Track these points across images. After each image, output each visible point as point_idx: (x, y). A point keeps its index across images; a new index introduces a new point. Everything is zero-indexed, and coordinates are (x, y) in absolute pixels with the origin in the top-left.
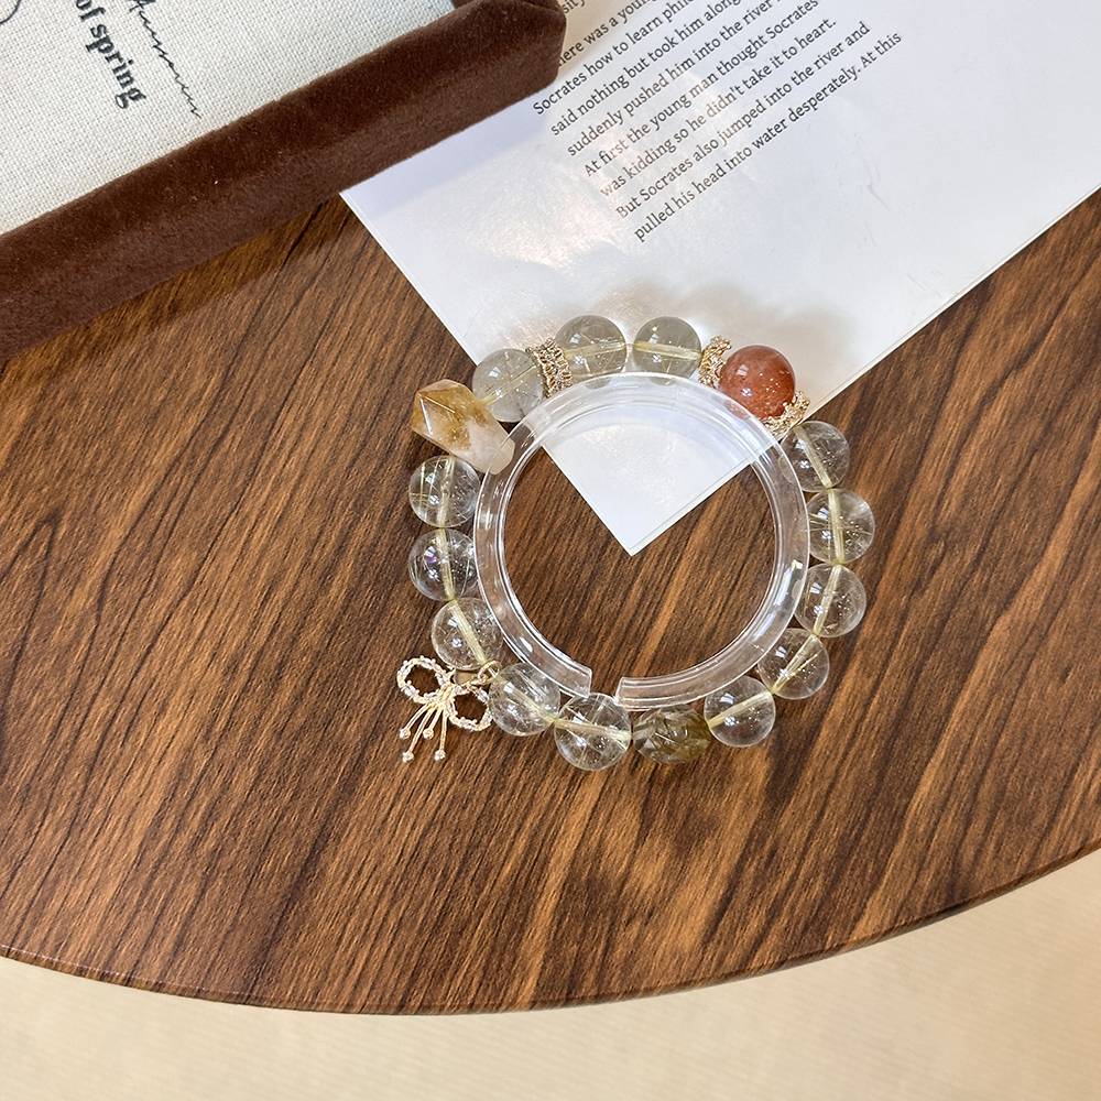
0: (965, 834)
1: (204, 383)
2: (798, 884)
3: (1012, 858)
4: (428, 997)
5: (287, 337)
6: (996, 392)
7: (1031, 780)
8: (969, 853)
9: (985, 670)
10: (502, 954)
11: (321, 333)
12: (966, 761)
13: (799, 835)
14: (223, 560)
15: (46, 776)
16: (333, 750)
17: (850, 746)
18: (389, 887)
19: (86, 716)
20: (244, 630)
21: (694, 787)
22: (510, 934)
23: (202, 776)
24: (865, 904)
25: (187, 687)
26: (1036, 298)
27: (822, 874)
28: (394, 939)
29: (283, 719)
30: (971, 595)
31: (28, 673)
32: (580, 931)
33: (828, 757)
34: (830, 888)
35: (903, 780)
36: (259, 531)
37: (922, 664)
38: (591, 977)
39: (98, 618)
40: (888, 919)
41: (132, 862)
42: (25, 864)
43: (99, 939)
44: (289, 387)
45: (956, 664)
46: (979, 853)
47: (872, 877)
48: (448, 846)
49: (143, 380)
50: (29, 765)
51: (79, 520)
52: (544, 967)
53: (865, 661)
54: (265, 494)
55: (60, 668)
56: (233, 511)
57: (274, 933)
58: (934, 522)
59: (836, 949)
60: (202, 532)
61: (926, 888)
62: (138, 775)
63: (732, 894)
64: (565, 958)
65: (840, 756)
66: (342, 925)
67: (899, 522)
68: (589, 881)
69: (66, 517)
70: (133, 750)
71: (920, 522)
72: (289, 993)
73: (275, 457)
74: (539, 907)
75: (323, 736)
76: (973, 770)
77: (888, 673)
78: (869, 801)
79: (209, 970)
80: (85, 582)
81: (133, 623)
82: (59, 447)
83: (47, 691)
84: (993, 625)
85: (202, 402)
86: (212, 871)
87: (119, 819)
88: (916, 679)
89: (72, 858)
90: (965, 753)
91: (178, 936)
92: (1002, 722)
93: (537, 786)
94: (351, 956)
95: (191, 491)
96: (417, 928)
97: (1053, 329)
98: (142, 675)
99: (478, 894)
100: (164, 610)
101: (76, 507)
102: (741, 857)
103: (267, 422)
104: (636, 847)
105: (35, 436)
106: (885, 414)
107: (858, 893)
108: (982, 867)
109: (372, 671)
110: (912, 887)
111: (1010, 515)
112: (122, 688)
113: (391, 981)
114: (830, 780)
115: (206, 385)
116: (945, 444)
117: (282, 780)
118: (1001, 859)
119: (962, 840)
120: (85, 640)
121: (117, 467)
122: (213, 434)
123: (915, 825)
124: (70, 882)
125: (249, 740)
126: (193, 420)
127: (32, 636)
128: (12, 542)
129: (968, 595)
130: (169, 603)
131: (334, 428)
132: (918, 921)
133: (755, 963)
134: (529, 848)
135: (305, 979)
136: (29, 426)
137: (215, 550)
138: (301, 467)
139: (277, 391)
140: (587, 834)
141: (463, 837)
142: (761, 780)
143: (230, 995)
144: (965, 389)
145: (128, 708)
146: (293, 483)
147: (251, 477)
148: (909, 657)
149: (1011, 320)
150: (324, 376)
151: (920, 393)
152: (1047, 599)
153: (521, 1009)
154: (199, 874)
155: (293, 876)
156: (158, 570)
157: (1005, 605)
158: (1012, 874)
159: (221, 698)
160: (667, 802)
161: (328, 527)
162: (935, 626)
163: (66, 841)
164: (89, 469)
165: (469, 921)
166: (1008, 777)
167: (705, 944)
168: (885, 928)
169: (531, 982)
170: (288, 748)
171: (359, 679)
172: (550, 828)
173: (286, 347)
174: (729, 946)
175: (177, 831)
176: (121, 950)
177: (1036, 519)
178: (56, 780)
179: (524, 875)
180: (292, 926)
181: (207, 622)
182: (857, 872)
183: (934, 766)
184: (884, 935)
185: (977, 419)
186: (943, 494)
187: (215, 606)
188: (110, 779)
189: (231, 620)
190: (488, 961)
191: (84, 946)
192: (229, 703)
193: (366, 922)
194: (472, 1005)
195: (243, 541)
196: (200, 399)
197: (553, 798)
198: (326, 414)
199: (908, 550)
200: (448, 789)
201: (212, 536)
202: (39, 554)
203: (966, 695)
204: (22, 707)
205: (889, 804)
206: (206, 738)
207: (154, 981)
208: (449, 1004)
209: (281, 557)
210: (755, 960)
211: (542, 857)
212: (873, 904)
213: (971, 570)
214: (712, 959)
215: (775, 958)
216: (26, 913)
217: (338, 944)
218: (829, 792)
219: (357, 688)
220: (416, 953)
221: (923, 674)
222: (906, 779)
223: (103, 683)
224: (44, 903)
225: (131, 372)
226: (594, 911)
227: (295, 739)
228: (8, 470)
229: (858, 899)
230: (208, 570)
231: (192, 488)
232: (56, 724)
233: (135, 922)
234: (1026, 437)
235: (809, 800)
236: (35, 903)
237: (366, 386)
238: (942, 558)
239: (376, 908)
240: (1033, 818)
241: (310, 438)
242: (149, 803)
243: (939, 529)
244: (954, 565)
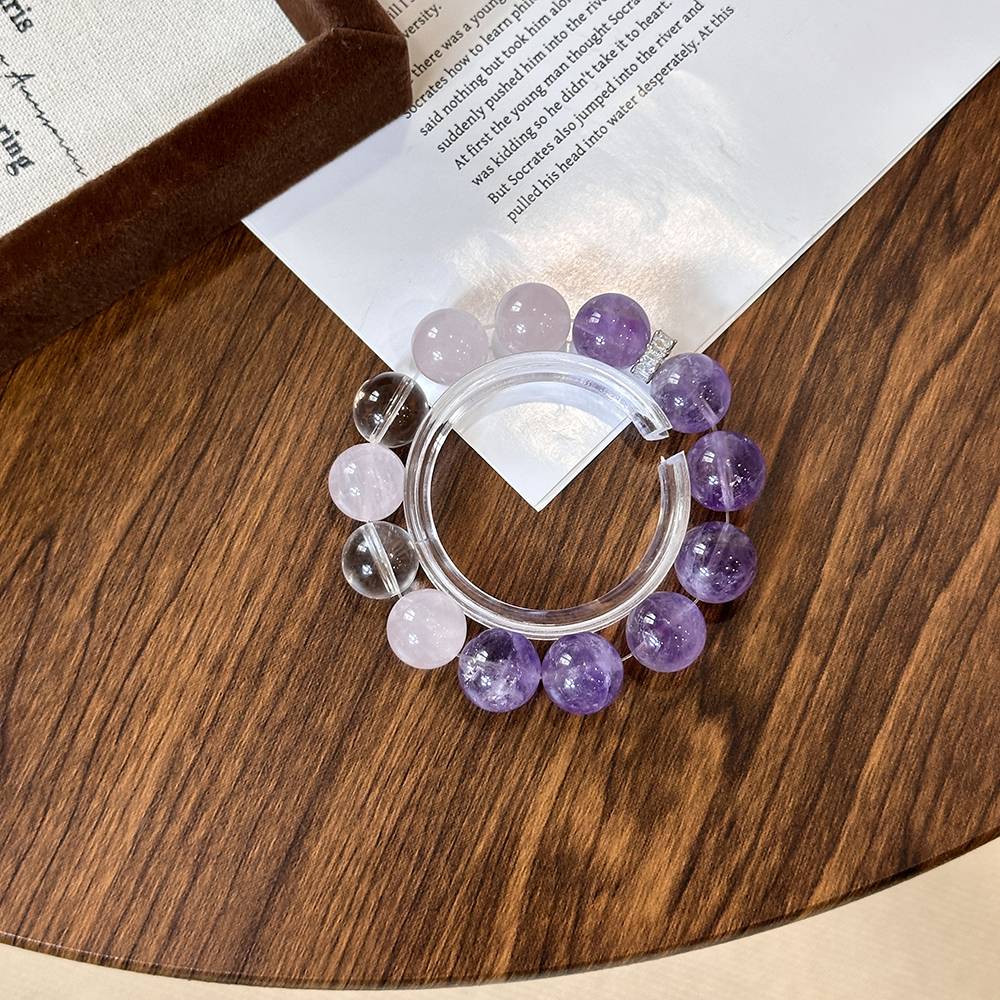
0: (915, 800)
1: (185, 404)
2: (757, 854)
3: (961, 823)
4: (409, 971)
5: (261, 359)
6: (928, 383)
7: (976, 748)
8: (920, 819)
9: (928, 645)
10: (478, 928)
11: (292, 355)
12: (913, 731)
13: (757, 807)
14: (206, 567)
15: (45, 775)
16: (313, 741)
17: (801, 721)
18: (369, 868)
19: (83, 717)
20: (228, 631)
21: (654, 764)
22: (485, 909)
23: (191, 769)
24: (822, 871)
25: (175, 687)
26: (962, 293)
27: (780, 843)
28: (375, 916)
29: (266, 713)
30: (912, 575)
31: (29, 678)
32: (550, 904)
33: (781, 732)
34: (789, 855)
35: (854, 750)
36: (239, 539)
37: (867, 641)
38: (563, 948)
39: (92, 625)
40: (844, 884)
41: (127, 852)
42: (28, 857)
43: (98, 926)
44: (263, 406)
45: (900, 640)
46: (929, 818)
47: (827, 844)
48: (423, 827)
49: (129, 405)
50: (30, 765)
51: (72, 535)
52: (517, 940)
53: (813, 639)
54: (244, 504)
55: (57, 672)
56: (214, 522)
57: (262, 916)
58: (873, 507)
59: (795, 916)
60: (186, 542)
61: (880, 853)
62: (132, 770)
63: (694, 864)
64: (537, 931)
65: (792, 731)
66: (325, 906)
67: (840, 508)
68: (557, 857)
69: (60, 533)
70: (127, 746)
71: (861, 507)
72: (278, 972)
73: (252, 469)
74: (511, 882)
75: (304, 727)
76: (919, 741)
77: (835, 650)
78: (822, 772)
79: (202, 952)
80: (79, 594)
81: (124, 628)
82: (53, 468)
83: (45, 696)
84: (934, 601)
85: (183, 423)
86: (202, 859)
87: (115, 812)
88: (863, 656)
89: (72, 850)
90: (912, 723)
91: (172, 921)
92: (947, 691)
93: (507, 768)
94: (335, 935)
95: (175, 505)
96: (396, 906)
97: (979, 322)
98: (133, 676)
99: (454, 872)
100: (151, 617)
101: (70, 523)
102: (702, 829)
103: (244, 438)
104: (602, 823)
105: (31, 459)
106: (824, 406)
107: (815, 860)
108: (932, 831)
109: (348, 665)
110: (866, 853)
111: (946, 498)
112: (115, 689)
113: (373, 958)
114: (784, 754)
115: (187, 406)
116: (881, 433)
117: (266, 770)
118: (951, 824)
119: (913, 807)
120: (80, 646)
121: (106, 485)
122: (194, 452)
123: (867, 793)
124: (71, 872)
125: (234, 734)
126: (176, 439)
127: (31, 645)
128: (11, 558)
129: (909, 575)
130: (157, 608)
131: (307, 441)
132: (873, 886)
133: (718, 930)
134: (500, 827)
135: (292, 958)
136: (25, 451)
137: (198, 558)
138: (276, 478)
139: (253, 408)
140: (555, 812)
141: (437, 819)
142: (718, 756)
143: (222, 975)
144: (898, 380)
145: (121, 708)
146: (269, 493)
147: (231, 490)
148: (854, 635)
149: (939, 316)
150: (295, 395)
151: (856, 387)
152: (985, 575)
153: (497, 981)
154: (191, 862)
155: (278, 860)
156: (146, 579)
157: (945, 582)
158: (962, 837)
159: (207, 696)
160: (629, 779)
161: (303, 534)
162: (879, 604)
163: (66, 833)
164: (81, 489)
165: (445, 897)
166: (955, 744)
167: (670, 913)
168: (842, 893)
169: (506, 955)
170: (271, 740)
171: (336, 674)
172: (519, 807)
173: (260, 369)
174: (693, 914)
175: (169, 821)
176: (119, 935)
177: (971, 500)
178: (55, 777)
179: (495, 853)
180: (279, 908)
181: (193, 625)
182: (813, 840)
183: (882, 738)
184: (842, 900)
185: (910, 409)
186: (881, 480)
187: (200, 610)
188: (106, 775)
189: (215, 622)
190: (464, 936)
191: (85, 933)
192: (215, 700)
193: (347, 903)
194: (450, 977)
195: (224, 550)
196: (182, 419)
197: (521, 778)
198: (299, 428)
199: (850, 534)
200: (422, 774)
201: (195, 545)
202: (36, 568)
203: (911, 668)
204: (22, 711)
205: (841, 775)
206: (194, 734)
207: (150, 964)
208: (429, 977)
209: (261, 563)
210: (719, 926)
211: (513, 834)
212: (829, 871)
213: (910, 551)
214: (677, 928)
215: (737, 925)
216: (31, 903)
217: (323, 923)
218: (783, 765)
219: (334, 682)
220: (396, 930)
221: (869, 650)
222: (857, 751)
223: (97, 685)
224: (47, 893)
225: (118, 397)
226: (563, 885)
227: (278, 731)
228: (7, 491)
229: (815, 865)
230: (193, 577)
231: (176, 501)
232: (54, 725)
233: (133, 907)
234: (958, 424)
235: (765, 773)
236: (39, 892)
237: (335, 402)
238: (883, 540)
239: (357, 889)
240: (980, 783)
241: (284, 451)
242: (143, 796)
243: (879, 513)
244: (894, 547)
